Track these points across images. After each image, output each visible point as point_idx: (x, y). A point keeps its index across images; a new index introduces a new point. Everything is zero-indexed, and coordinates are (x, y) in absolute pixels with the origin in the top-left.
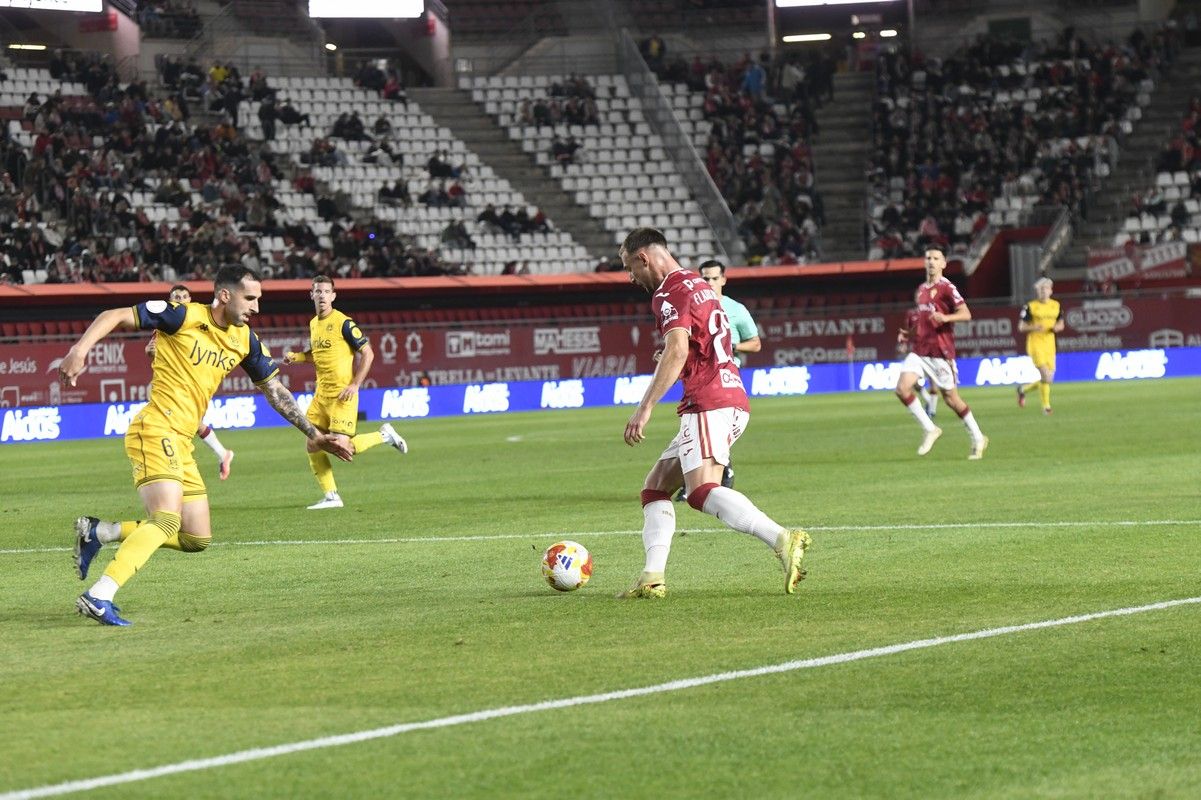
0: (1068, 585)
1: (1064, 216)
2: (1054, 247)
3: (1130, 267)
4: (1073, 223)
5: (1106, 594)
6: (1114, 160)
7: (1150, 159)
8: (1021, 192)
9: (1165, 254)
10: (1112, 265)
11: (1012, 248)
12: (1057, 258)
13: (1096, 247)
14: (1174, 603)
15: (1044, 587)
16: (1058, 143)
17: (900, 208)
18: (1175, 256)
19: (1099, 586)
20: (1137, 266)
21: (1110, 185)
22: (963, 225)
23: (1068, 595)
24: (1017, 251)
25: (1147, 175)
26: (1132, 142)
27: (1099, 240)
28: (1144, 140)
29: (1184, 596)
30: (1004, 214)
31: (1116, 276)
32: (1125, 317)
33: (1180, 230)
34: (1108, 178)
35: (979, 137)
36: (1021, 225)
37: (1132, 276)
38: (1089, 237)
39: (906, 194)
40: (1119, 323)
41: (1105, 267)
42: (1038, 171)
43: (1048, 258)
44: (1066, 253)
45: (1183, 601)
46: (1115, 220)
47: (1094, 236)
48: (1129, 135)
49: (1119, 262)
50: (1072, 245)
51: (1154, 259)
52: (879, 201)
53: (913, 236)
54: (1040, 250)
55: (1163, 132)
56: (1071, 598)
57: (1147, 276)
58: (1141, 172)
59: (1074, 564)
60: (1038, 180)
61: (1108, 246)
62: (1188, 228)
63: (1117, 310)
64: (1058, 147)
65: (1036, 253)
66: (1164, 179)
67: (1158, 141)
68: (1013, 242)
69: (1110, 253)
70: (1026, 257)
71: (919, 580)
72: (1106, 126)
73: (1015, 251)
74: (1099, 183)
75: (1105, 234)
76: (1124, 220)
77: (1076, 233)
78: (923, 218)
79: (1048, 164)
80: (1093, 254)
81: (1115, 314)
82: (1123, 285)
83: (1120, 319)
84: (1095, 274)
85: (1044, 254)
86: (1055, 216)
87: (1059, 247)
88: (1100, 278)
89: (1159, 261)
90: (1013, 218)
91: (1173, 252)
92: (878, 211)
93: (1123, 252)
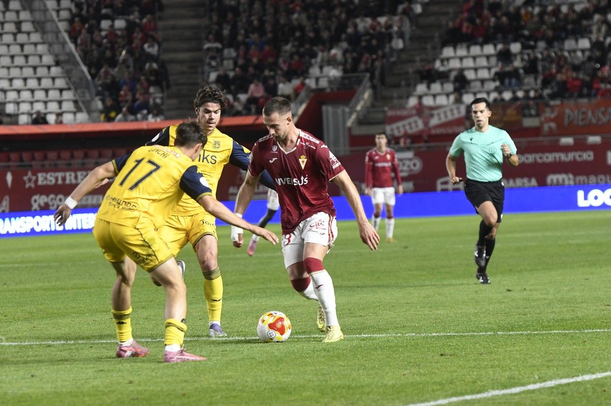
0: (369, 386)
1: (366, 82)
2: (359, 108)
3: (421, 125)
4: (374, 87)
5: (399, 392)
6: (407, 36)
7: (437, 34)
8: (332, 62)
9: (449, 114)
10: (406, 122)
11: (324, 108)
12: (361, 117)
13: (392, 108)
14: (454, 399)
15: (349, 387)
16: (362, 21)
17: (231, 74)
18: (456, 115)
19: (393, 386)
20: (426, 124)
21: (404, 56)
22: (285, 88)
23: (368, 394)
24: (328, 110)
25: (434, 48)
26: (422, 21)
27: (395, 102)
28: (432, 20)
29: (462, 394)
30: (317, 80)
31: (410, 132)
32: (417, 166)
33: (461, 95)
34: (402, 50)
35: (295, 16)
36: (332, 89)
37: (422, 131)
38: (387, 100)
39: (236, 64)
40: (411, 170)
41: (400, 124)
42: (345, 45)
43: (354, 117)
44: (368, 112)
45: (461, 398)
46: (408, 85)
47: (392, 98)
48: (420, 15)
49: (412, 120)
50: (373, 106)
51: (440, 119)
52: (215, 69)
53: (243, 97)
54: (347, 110)
55: (446, 14)
56: (371, 396)
57: (433, 132)
58: (429, 46)
59: (374, 368)
60: (345, 52)
61: (402, 107)
62: (467, 93)
63: (410, 160)
64: (364, 24)
65: (343, 111)
66: (448, 52)
67: (443, 20)
68: (324, 103)
69: (404, 113)
70: (335, 114)
71: (246, 381)
72: (400, 8)
73: (327, 111)
74: (395, 55)
75: (400, 97)
76: (415, 86)
77: (375, 96)
78: (251, 82)
79: (354, 40)
80: (390, 113)
81: (407, 162)
82: (415, 138)
83: (412, 167)
84: (392, 130)
85: (351, 114)
86: (359, 82)
87: (362, 107)
88: (396, 133)
89: (443, 120)
90: (323, 83)
91: (455, 112)
92: (213, 76)
93: (414, 112)
